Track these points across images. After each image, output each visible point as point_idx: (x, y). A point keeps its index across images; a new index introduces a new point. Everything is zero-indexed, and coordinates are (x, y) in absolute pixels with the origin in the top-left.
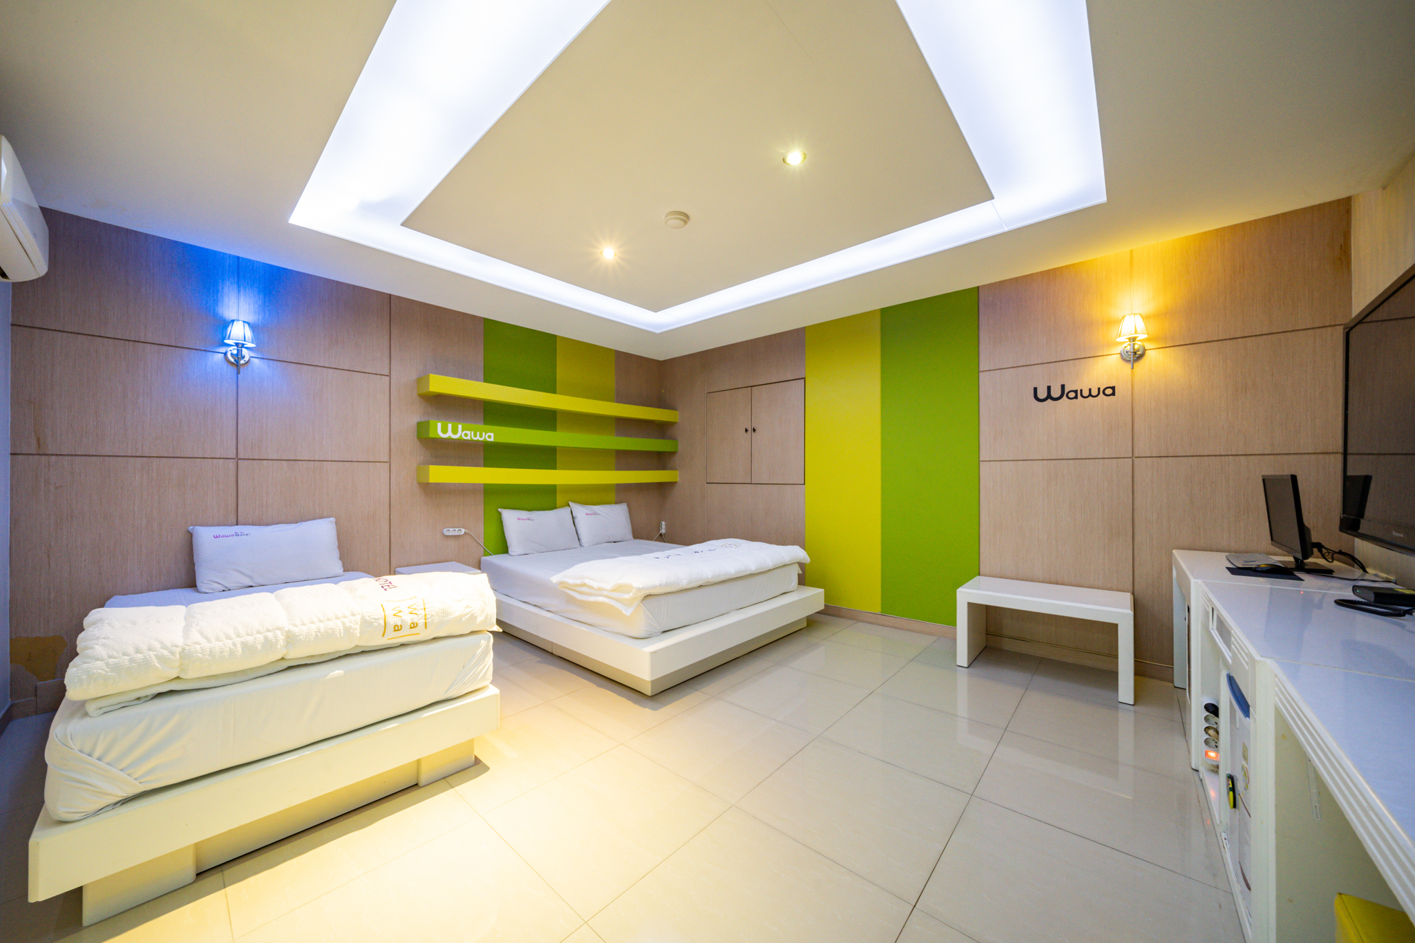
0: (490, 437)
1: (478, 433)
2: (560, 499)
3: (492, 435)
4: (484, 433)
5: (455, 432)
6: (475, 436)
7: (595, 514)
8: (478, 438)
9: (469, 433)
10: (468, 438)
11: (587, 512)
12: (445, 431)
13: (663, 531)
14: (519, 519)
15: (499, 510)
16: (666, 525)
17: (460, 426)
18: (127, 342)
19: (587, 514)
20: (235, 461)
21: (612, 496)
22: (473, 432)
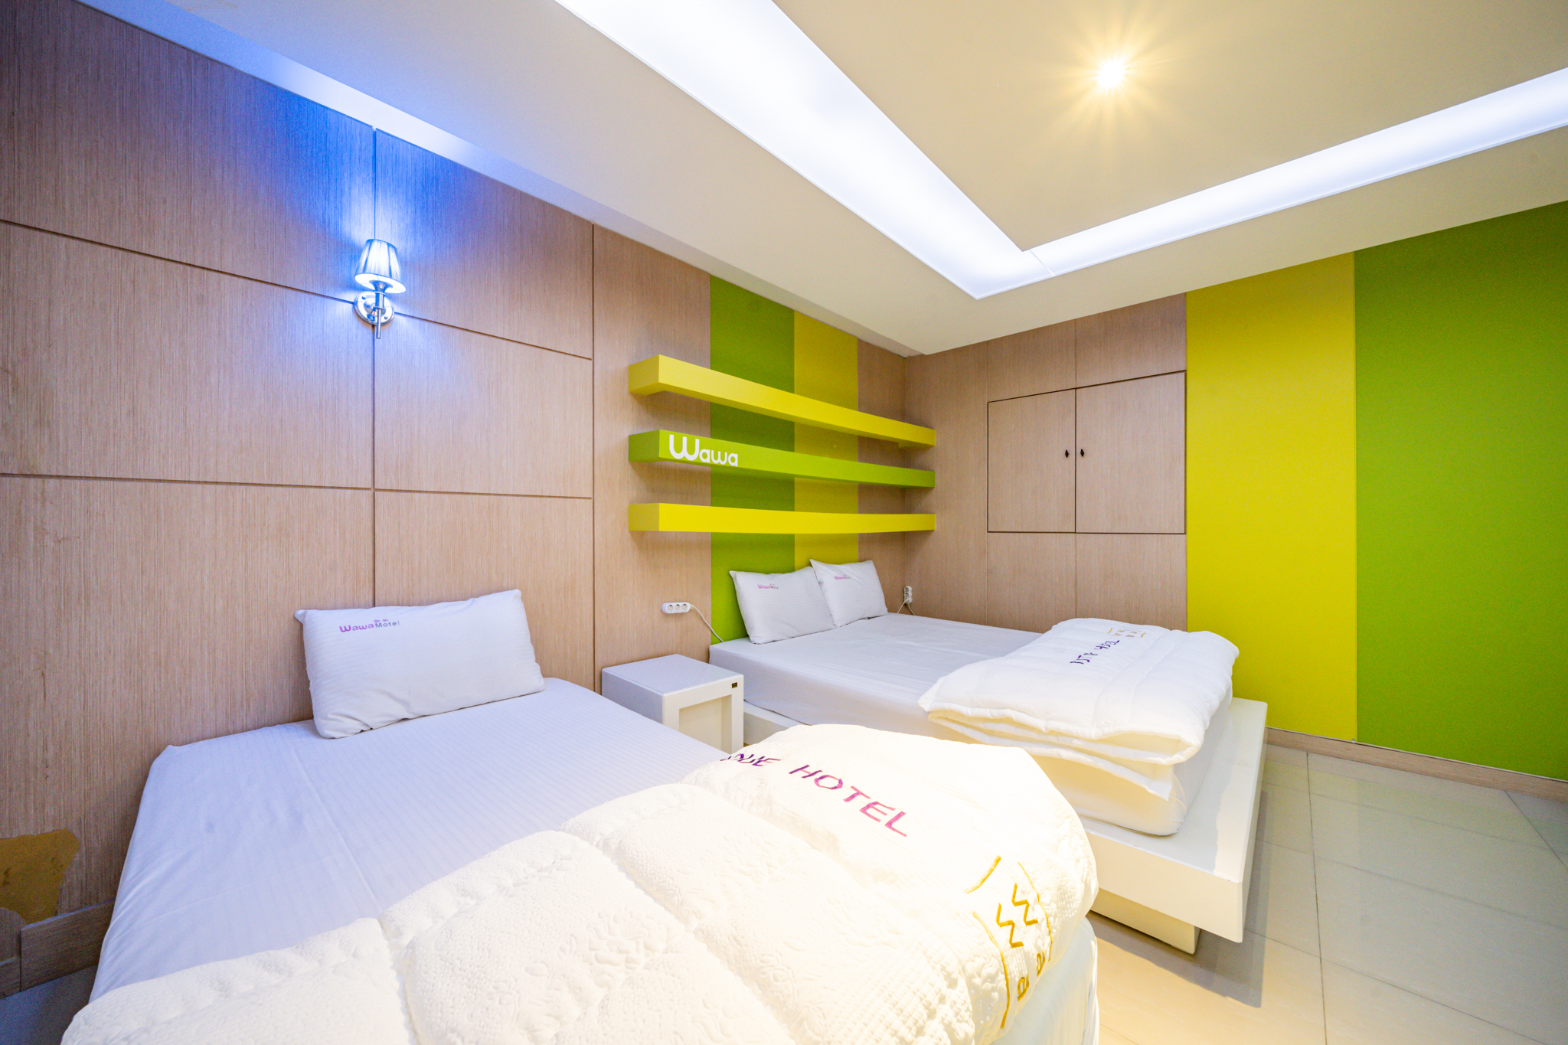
0: (733, 460)
1: (719, 453)
2: (799, 557)
3: (736, 456)
4: (726, 454)
5: (691, 451)
6: (716, 458)
7: (845, 577)
8: (718, 461)
9: (707, 452)
10: (707, 461)
11: (836, 575)
12: (678, 449)
13: (909, 599)
14: (760, 587)
15: (731, 572)
16: (913, 591)
17: (697, 441)
18: (188, 268)
19: (836, 578)
20: (370, 493)
21: (854, 552)
22: (713, 451)
